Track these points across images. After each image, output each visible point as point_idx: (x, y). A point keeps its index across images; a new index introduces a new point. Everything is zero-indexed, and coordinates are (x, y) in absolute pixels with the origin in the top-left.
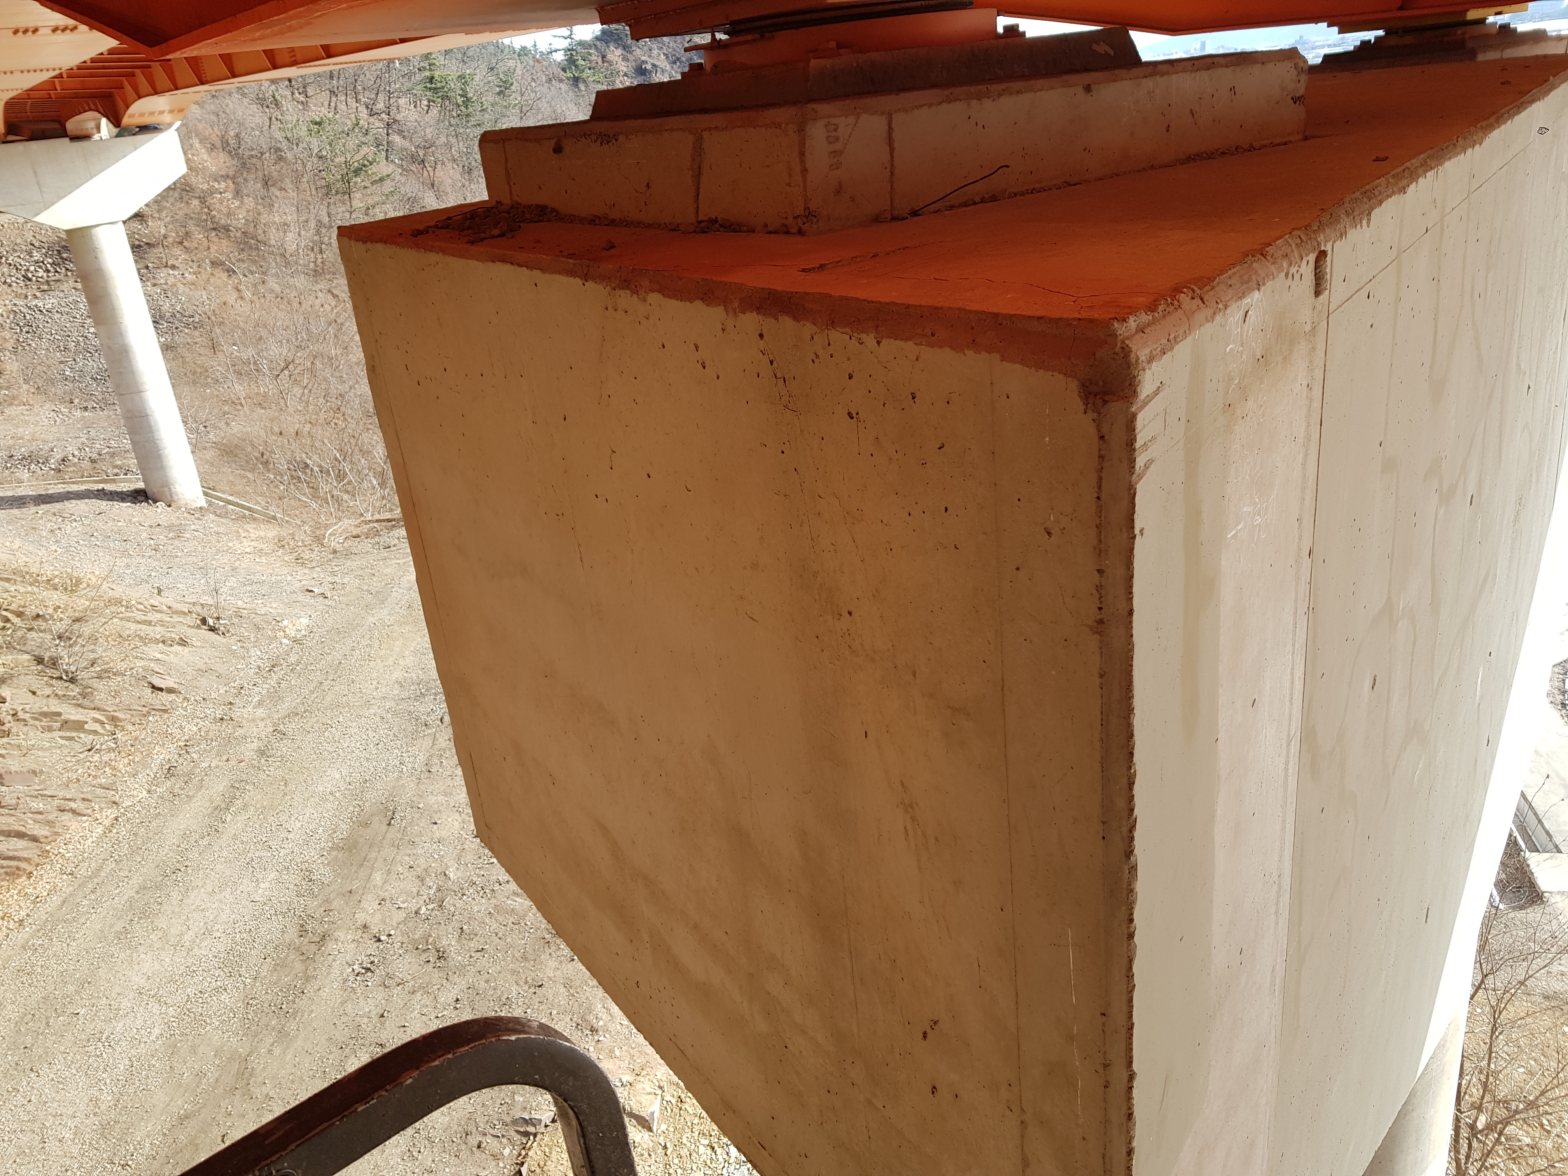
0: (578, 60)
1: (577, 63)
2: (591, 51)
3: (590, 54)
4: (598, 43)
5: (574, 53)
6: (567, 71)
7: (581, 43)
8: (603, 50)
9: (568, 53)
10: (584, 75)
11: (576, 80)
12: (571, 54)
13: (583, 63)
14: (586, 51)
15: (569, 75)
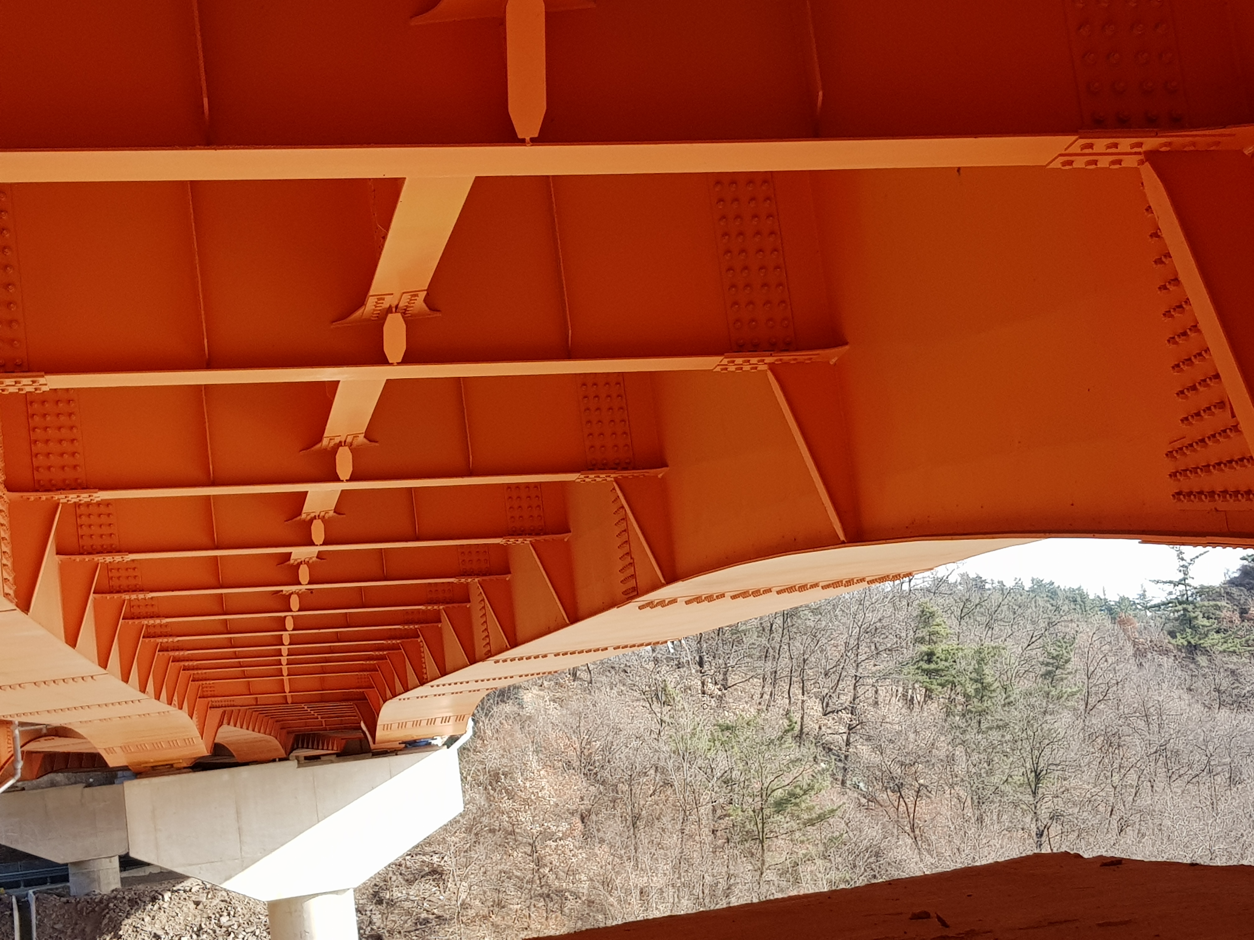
0: (1196, 618)
1: (1195, 622)
2: (1219, 603)
3: (1219, 608)
4: (1234, 590)
5: (1190, 608)
6: (1178, 634)
7: (1203, 591)
8: (1242, 602)
9: (1180, 607)
10: (1206, 643)
11: (1192, 649)
12: (1185, 610)
13: (1206, 622)
14: (1212, 603)
15: (1180, 641)
